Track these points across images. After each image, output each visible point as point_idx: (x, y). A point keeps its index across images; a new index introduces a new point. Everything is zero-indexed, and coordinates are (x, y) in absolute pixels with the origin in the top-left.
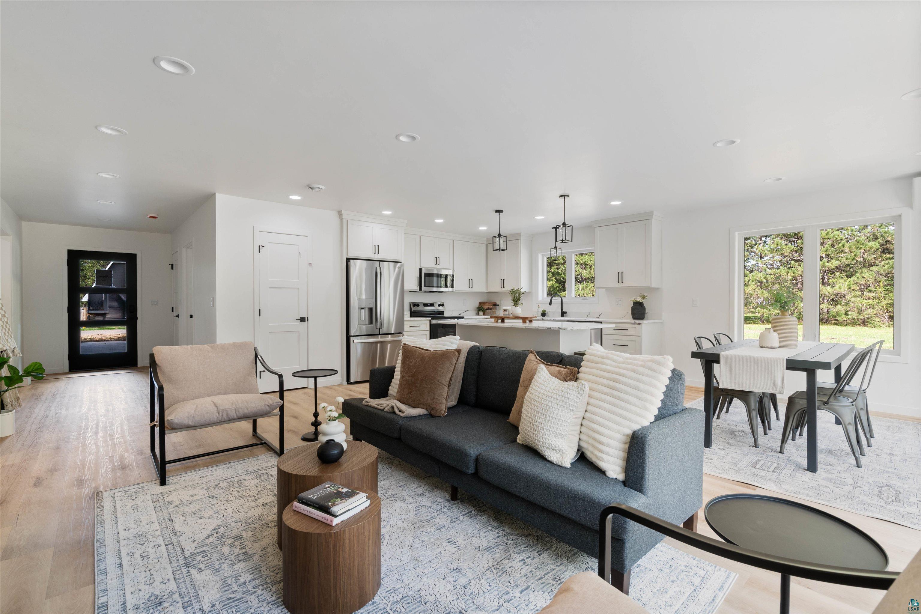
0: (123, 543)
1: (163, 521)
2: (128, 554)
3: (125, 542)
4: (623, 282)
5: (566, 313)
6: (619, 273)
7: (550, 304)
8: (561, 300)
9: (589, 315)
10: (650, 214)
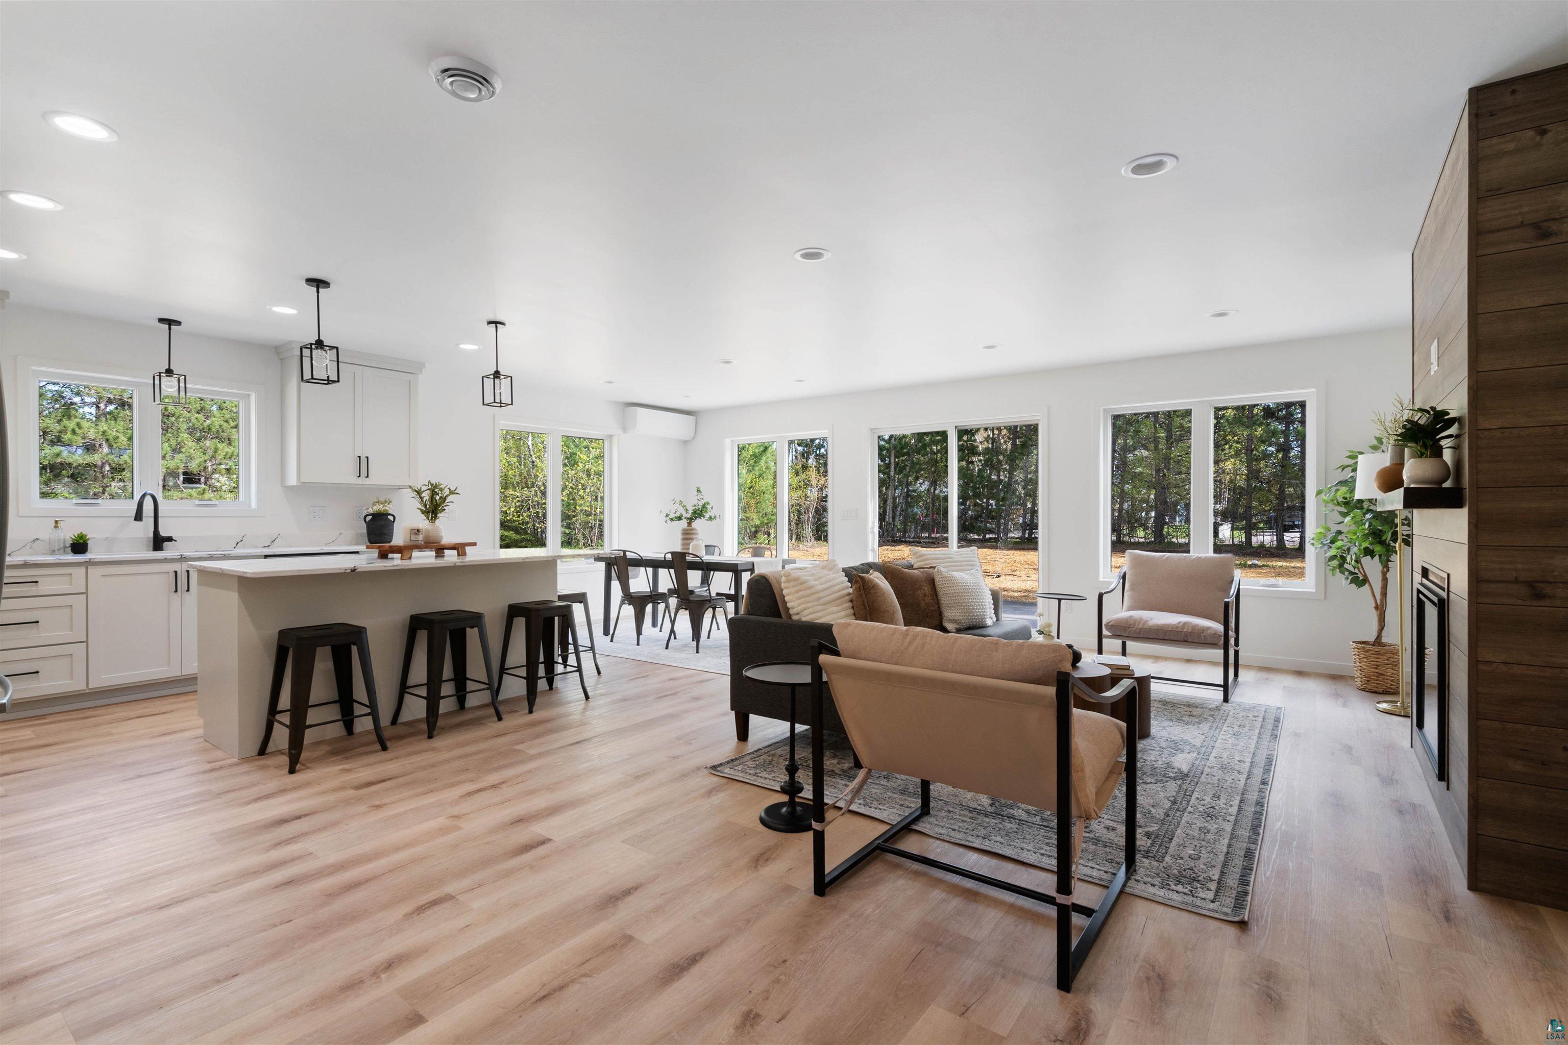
0: (1232, 818)
1: (1176, 818)
2: (1231, 806)
3: (1228, 818)
4: (368, 477)
5: (170, 539)
6: (360, 457)
7: (139, 516)
8: (153, 508)
9: (241, 541)
10: (420, 366)
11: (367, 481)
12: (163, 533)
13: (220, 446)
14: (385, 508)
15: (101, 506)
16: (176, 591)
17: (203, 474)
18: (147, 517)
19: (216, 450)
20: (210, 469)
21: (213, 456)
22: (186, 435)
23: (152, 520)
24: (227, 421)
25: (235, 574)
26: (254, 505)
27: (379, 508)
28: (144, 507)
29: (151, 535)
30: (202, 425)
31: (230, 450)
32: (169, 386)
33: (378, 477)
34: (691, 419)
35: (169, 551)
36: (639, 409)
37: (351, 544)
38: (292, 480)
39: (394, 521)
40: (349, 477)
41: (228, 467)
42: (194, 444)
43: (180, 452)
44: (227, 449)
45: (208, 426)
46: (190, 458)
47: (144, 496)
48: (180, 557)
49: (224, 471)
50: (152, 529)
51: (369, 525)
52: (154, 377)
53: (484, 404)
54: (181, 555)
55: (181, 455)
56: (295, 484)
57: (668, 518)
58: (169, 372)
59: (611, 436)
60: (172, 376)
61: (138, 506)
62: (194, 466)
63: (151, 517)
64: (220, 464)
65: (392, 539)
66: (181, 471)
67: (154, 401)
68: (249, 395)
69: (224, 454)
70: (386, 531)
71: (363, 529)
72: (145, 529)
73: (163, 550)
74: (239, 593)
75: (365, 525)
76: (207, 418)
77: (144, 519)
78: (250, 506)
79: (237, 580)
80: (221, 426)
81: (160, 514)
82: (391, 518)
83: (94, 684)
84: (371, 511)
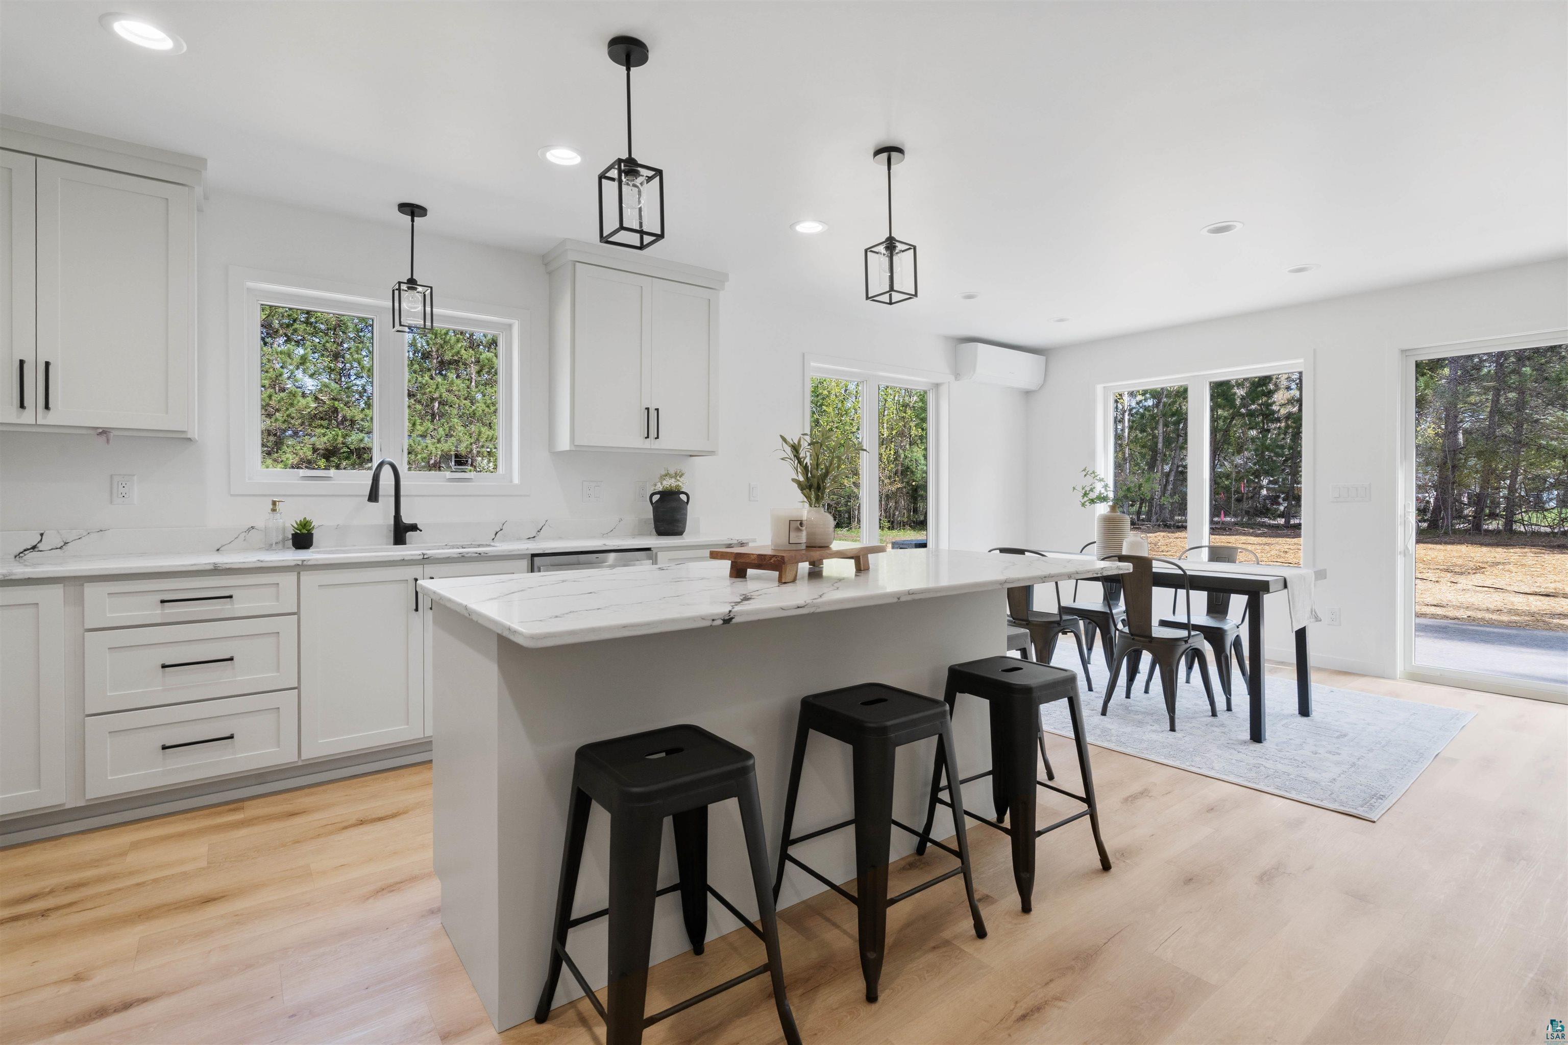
4: (658, 438)
5: (414, 528)
6: (648, 409)
7: (373, 496)
8: (394, 483)
9: (501, 530)
10: (722, 278)
11: (656, 445)
12: (406, 519)
13: (483, 429)
14: (677, 483)
15: (334, 480)
16: (417, 610)
17: (470, 456)
18: (384, 496)
19: (480, 433)
20: (475, 452)
21: (478, 439)
22: (456, 420)
23: (393, 500)
24: (488, 407)
25: (491, 626)
26: (516, 480)
27: (669, 483)
28: (381, 482)
29: (392, 522)
30: (468, 410)
31: (490, 433)
32: (412, 304)
33: (669, 439)
34: (1041, 359)
35: (411, 550)
36: (980, 345)
37: (634, 536)
38: (564, 443)
39: (687, 503)
40: (633, 439)
41: (488, 450)
42: (463, 428)
43: (452, 436)
44: (488, 433)
45: (473, 411)
46: (460, 441)
47: (381, 465)
48: (421, 557)
49: (485, 454)
50: (393, 513)
51: (656, 507)
52: (393, 291)
53: (867, 298)
54: (424, 555)
55: (452, 438)
56: (568, 448)
57: (1086, 499)
58: (412, 283)
59: (937, 386)
60: (415, 289)
61: (373, 480)
62: (462, 449)
63: (390, 496)
64: (483, 447)
65: (685, 528)
66: (453, 453)
67: (394, 327)
68: (510, 326)
69: (486, 437)
70: (678, 517)
71: (649, 513)
72: (383, 512)
73: (405, 543)
74: (500, 666)
75: (651, 508)
76: (472, 403)
77: (380, 498)
78: (511, 481)
79: (496, 639)
80: (483, 411)
81: (402, 492)
82: (683, 497)
83: (309, 753)
84: (659, 488)
